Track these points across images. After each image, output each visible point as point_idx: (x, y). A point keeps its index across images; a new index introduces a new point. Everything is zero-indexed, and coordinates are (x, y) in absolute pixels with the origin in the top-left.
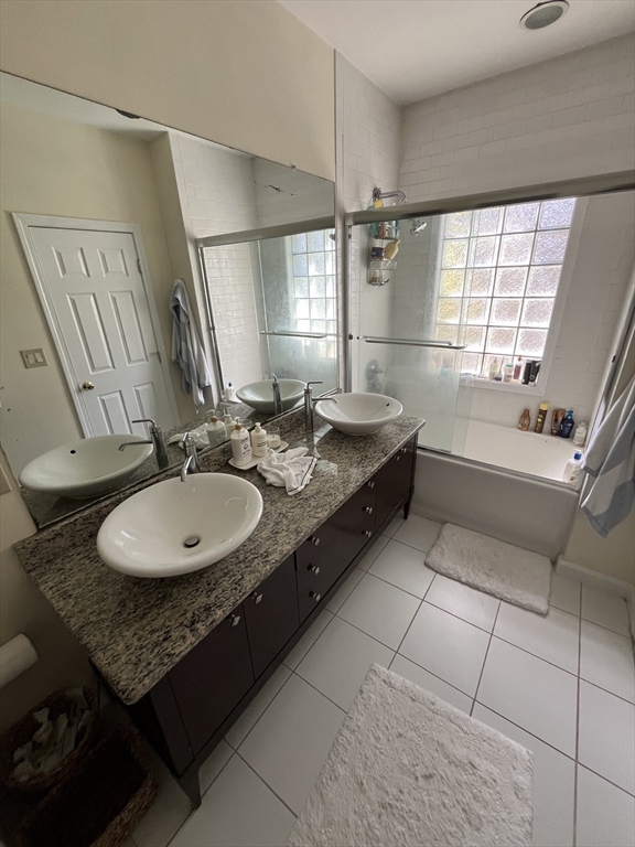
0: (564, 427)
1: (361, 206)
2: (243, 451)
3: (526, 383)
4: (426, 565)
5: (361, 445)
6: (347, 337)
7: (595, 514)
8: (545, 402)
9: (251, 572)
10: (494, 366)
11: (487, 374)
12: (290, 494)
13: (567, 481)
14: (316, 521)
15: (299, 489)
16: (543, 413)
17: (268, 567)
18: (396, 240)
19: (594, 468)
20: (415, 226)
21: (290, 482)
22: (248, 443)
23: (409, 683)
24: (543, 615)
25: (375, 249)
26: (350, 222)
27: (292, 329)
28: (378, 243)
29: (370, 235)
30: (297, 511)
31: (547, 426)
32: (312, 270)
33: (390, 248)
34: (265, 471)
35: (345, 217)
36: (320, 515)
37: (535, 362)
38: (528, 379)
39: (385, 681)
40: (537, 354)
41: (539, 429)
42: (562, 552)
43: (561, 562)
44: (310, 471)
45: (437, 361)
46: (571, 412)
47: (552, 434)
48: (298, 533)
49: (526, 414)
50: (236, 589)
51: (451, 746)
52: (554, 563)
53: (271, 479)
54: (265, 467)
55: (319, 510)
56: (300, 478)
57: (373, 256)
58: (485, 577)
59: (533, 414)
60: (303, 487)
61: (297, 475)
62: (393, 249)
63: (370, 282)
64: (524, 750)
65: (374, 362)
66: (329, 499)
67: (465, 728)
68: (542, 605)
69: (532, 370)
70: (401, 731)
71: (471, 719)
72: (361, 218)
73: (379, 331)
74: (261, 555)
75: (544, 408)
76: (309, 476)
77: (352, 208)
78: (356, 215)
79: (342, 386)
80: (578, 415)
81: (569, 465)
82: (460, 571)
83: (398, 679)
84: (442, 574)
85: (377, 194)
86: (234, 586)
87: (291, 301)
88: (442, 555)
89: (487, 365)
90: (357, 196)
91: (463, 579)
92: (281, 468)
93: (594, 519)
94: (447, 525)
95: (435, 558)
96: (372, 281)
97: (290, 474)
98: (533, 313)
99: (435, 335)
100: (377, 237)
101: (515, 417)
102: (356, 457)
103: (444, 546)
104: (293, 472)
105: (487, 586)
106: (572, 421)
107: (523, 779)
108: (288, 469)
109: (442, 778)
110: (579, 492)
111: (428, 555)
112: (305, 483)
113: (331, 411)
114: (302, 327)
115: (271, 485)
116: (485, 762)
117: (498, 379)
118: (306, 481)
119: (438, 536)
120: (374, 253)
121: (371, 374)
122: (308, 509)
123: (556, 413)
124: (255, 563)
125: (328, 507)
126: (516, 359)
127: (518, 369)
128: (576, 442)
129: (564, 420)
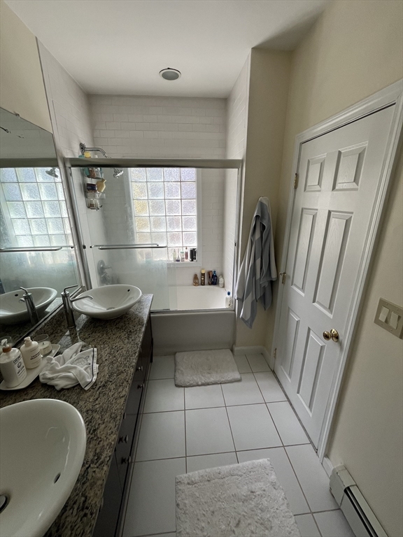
0: (213, 279)
1: (74, 154)
2: (17, 369)
3: (192, 260)
4: (177, 386)
5: (122, 324)
6: (81, 248)
7: (246, 320)
8: (203, 269)
9: (92, 486)
10: (174, 254)
11: (172, 259)
12: (86, 389)
13: (227, 307)
14: (123, 399)
15: (94, 381)
16: (203, 275)
17: (105, 468)
18: (103, 180)
19: (241, 297)
20: (116, 173)
21: (84, 378)
22: (21, 360)
23: (202, 472)
24: (239, 381)
25: (89, 185)
26: (68, 165)
27: (14, 245)
28: (89, 181)
29: (83, 175)
30: (103, 399)
31: (206, 281)
32: (26, 197)
33: (100, 185)
34: (52, 379)
35: (64, 160)
36: (124, 393)
37: (194, 249)
38: (193, 258)
39: (188, 484)
40: (194, 245)
41: (203, 284)
42: (234, 343)
43: (236, 349)
44: (95, 361)
45: (142, 255)
46: (215, 272)
47: (209, 284)
48: (115, 418)
49: (196, 277)
50: (85, 515)
51: (239, 490)
52: (232, 350)
53: (61, 384)
54: (50, 376)
55: (120, 390)
56: (90, 371)
57: (89, 189)
58: (209, 375)
59: (199, 276)
60: (95, 377)
61: (85, 369)
62: (103, 186)
63: (89, 207)
64: (266, 460)
65: (102, 262)
66: (123, 376)
67: (240, 473)
68: (237, 376)
69: (193, 253)
70: (211, 509)
71: (240, 464)
72: (76, 163)
73: (101, 241)
74: (92, 462)
75: (203, 272)
76: (96, 366)
77: (68, 155)
78: (71, 160)
79: (84, 284)
80: (218, 273)
81: (227, 299)
82: (195, 379)
83: (195, 475)
84: (187, 387)
85: (82, 147)
86: (82, 514)
87: (7, 222)
88: (183, 374)
89: (170, 254)
90: (70, 148)
91: (200, 383)
92: (67, 369)
93: (246, 322)
94: (177, 354)
95: (181, 379)
96: (90, 206)
97: (80, 371)
98: (188, 223)
99: (138, 241)
100: (89, 177)
101: (191, 280)
102: (123, 335)
103: (182, 369)
104: (81, 368)
105: (212, 380)
106: (216, 276)
107: (273, 477)
108: (75, 368)
109: (244, 516)
110: (234, 311)
111: (175, 378)
112: (95, 373)
113: (88, 306)
114: (23, 243)
115: (62, 389)
116: (256, 484)
117: (178, 261)
118: (96, 371)
119: (175, 364)
120: (89, 187)
121: (101, 270)
122: (111, 394)
123: (209, 273)
124: (90, 474)
125: (125, 383)
126: (184, 248)
127: (187, 254)
128: (221, 286)
129: (213, 276)
